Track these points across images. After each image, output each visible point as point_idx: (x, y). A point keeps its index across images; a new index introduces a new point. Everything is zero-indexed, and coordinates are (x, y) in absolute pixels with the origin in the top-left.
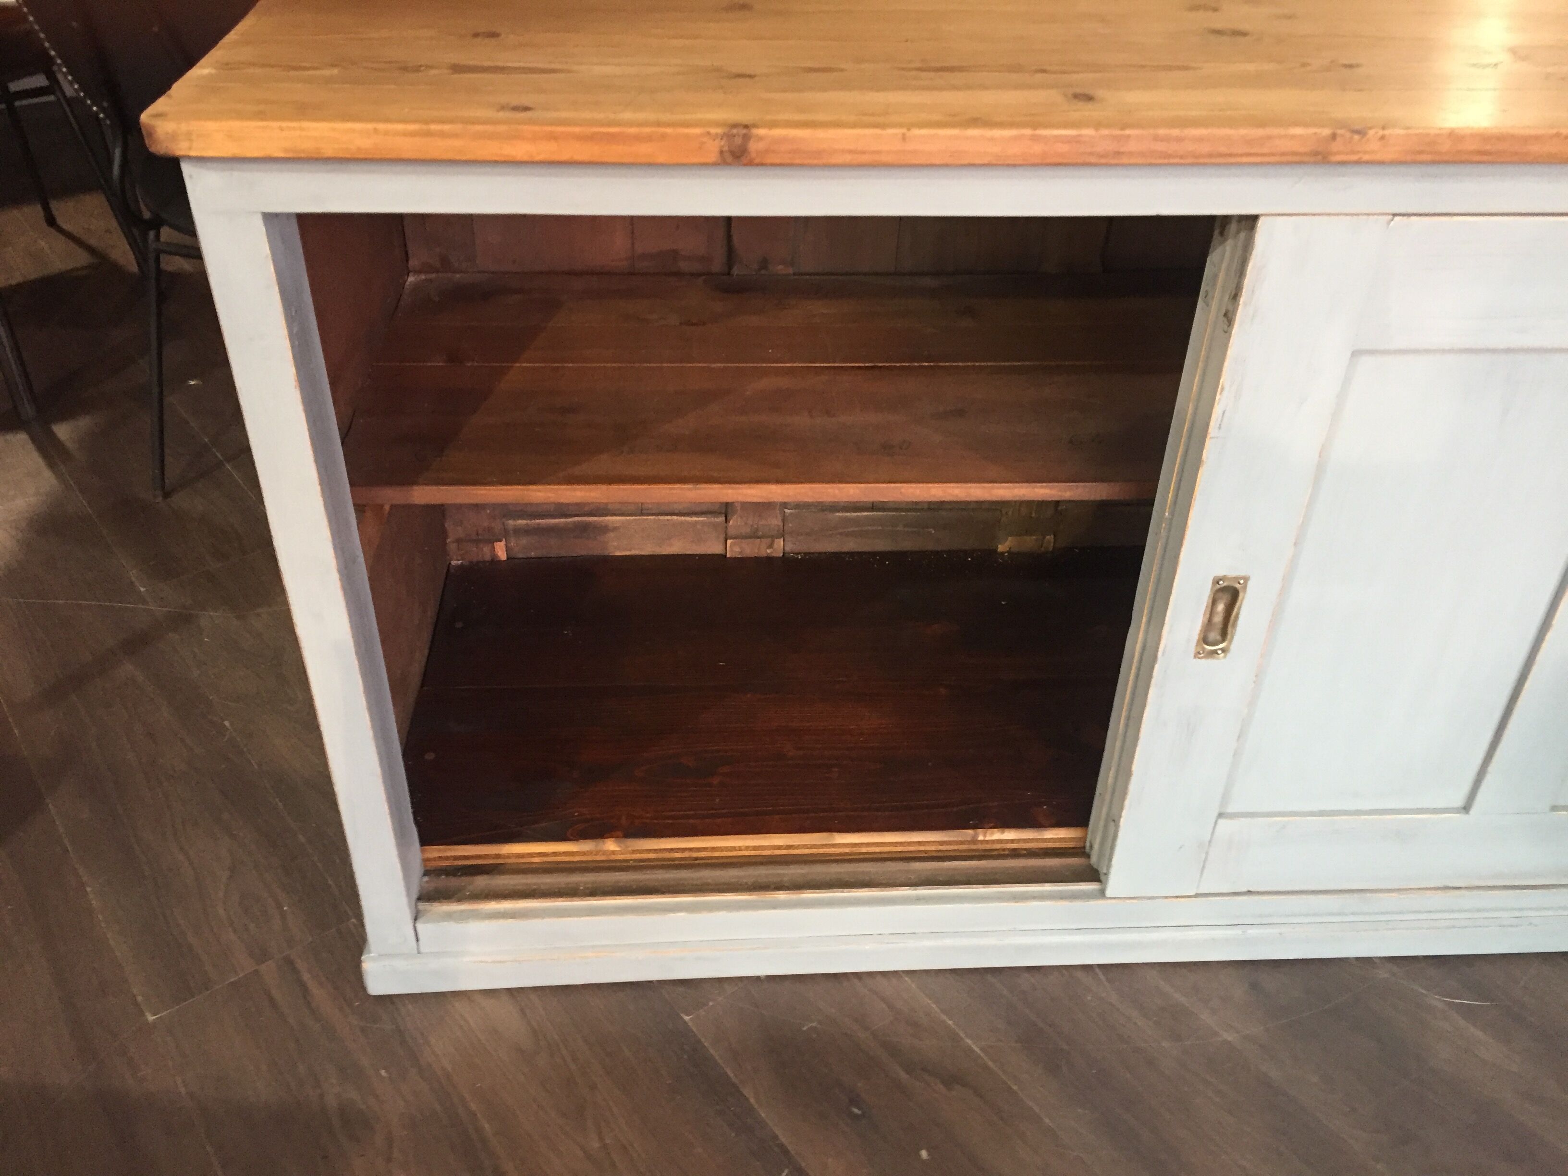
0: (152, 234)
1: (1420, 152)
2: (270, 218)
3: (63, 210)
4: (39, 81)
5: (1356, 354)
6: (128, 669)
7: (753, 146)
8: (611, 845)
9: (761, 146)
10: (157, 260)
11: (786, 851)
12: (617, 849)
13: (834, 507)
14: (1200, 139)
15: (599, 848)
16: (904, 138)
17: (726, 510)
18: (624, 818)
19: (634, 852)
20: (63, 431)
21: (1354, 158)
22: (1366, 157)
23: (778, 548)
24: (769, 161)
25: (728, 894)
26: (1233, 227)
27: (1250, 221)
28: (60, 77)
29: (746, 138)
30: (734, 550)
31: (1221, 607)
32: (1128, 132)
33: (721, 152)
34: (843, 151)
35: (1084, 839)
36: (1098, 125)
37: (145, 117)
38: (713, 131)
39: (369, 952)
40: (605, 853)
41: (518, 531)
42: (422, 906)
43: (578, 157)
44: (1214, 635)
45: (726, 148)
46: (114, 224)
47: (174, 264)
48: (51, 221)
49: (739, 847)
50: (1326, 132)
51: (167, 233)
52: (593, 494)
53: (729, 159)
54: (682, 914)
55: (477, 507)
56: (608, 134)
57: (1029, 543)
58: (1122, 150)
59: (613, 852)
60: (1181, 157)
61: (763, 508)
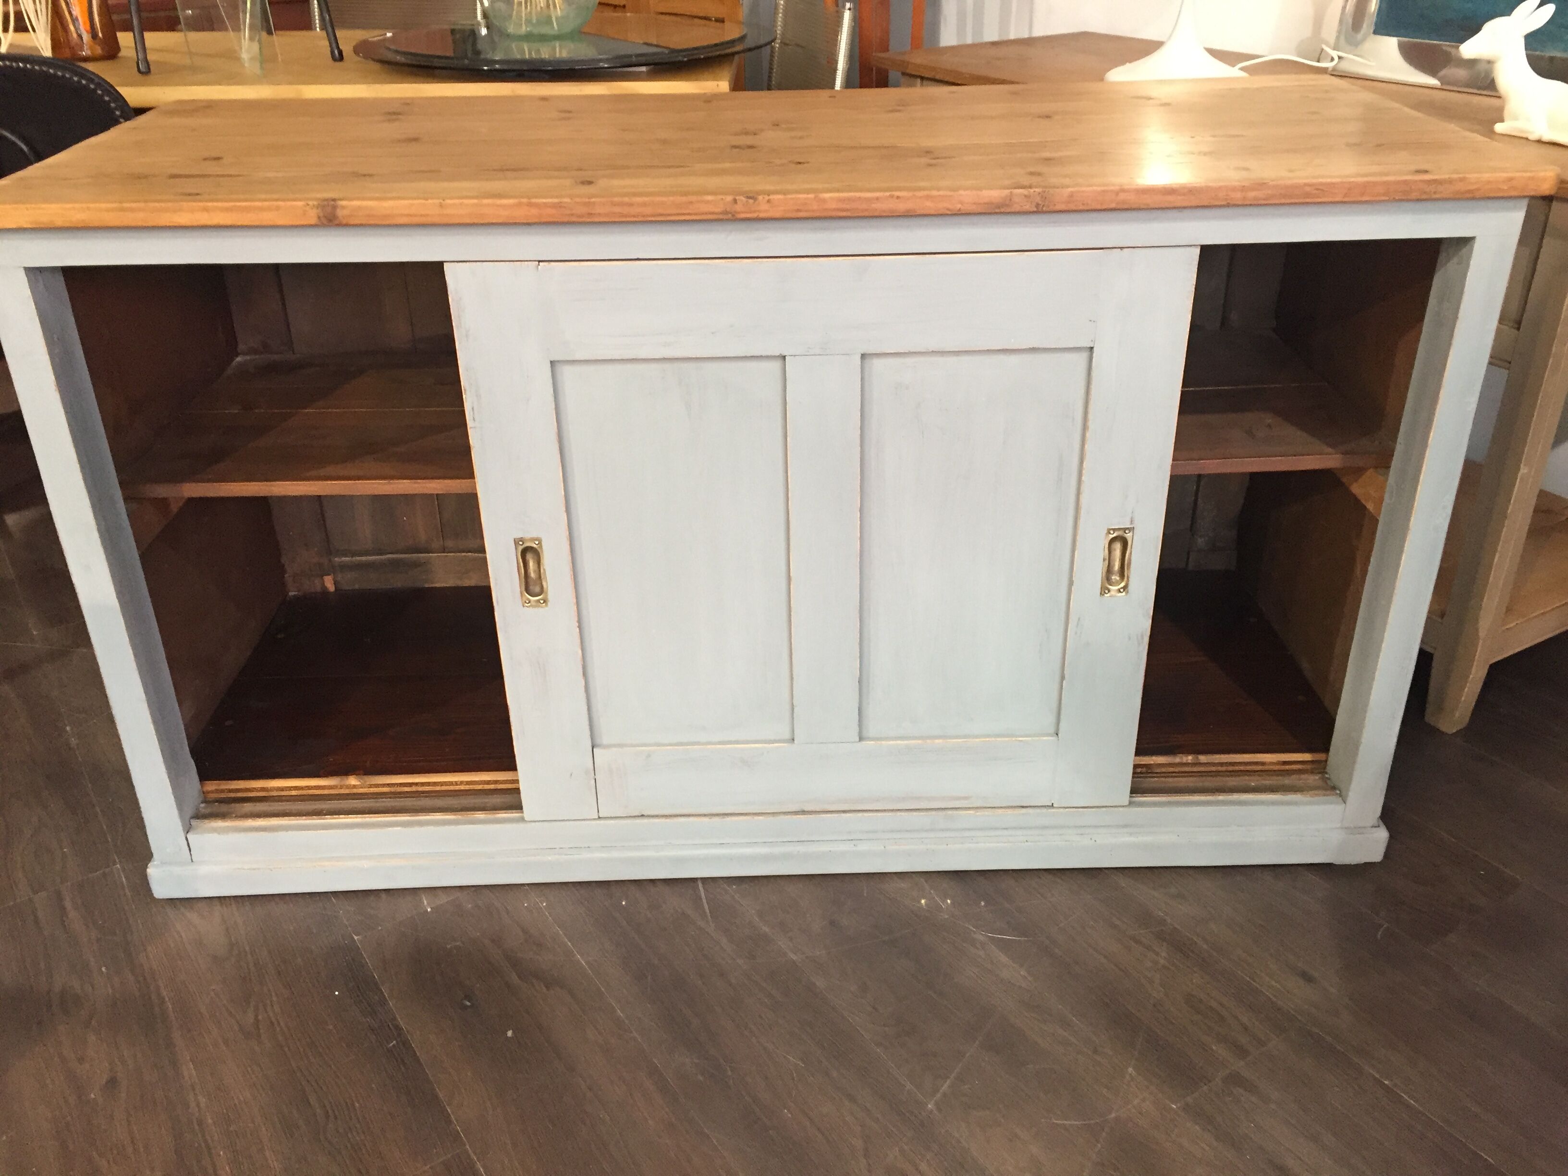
1: (798, 210)
2: (34, 273)
7: (340, 213)
8: (353, 781)
9: (346, 212)
11: (493, 785)
12: (358, 783)
14: (644, 204)
15: (342, 783)
16: (441, 206)
18: (368, 762)
19: (371, 786)
21: (755, 215)
22: (762, 215)
24: (352, 222)
25: (438, 814)
29: (335, 207)
32: (593, 200)
33: (319, 218)
34: (402, 215)
38: (311, 203)
39: (154, 861)
40: (348, 787)
41: (344, 567)
42: (194, 822)
43: (222, 222)
45: (321, 215)
49: (455, 782)
50: (729, 198)
52: (312, 489)
53: (325, 222)
54: (399, 828)
56: (239, 207)
58: (593, 212)
59: (355, 786)
60: (634, 216)
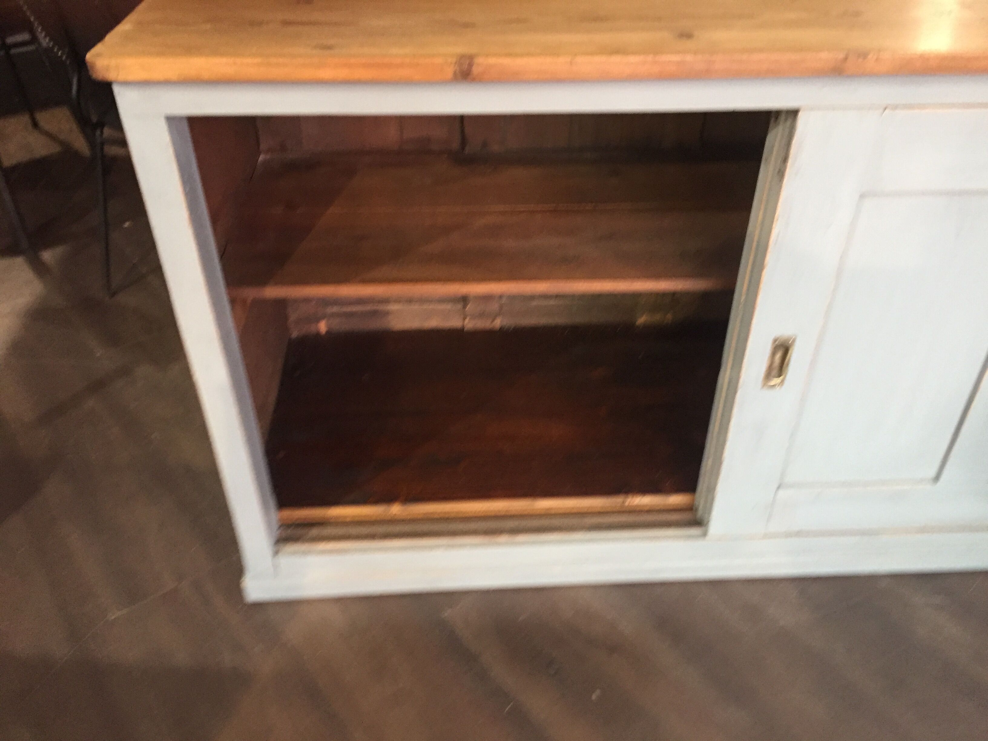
0: (98, 132)
1: (902, 68)
2: (171, 120)
3: (43, 117)
4: (25, 37)
5: (862, 196)
6: (91, 403)
7: (476, 70)
8: (396, 508)
9: (480, 69)
10: (102, 149)
12: (401, 510)
13: (532, 297)
15: (388, 510)
16: (571, 63)
17: (464, 300)
19: (409, 514)
20: (47, 256)
21: (860, 72)
22: (867, 71)
23: (498, 323)
24: (485, 79)
26: (782, 117)
27: (793, 113)
28: (38, 34)
29: (471, 65)
30: (470, 324)
31: (778, 356)
32: (714, 57)
33: (455, 73)
34: (533, 72)
35: (693, 500)
36: (695, 53)
37: (89, 56)
38: (449, 60)
39: (246, 576)
40: (392, 513)
41: (333, 315)
42: (279, 546)
44: (775, 372)
45: (458, 71)
46: (74, 126)
47: (112, 150)
48: (35, 125)
49: (476, 509)
50: (841, 56)
51: (107, 132)
52: (379, 291)
53: (460, 77)
55: (307, 300)
57: (657, 318)
58: (711, 68)
59: (398, 514)
60: (749, 73)
61: (487, 298)
